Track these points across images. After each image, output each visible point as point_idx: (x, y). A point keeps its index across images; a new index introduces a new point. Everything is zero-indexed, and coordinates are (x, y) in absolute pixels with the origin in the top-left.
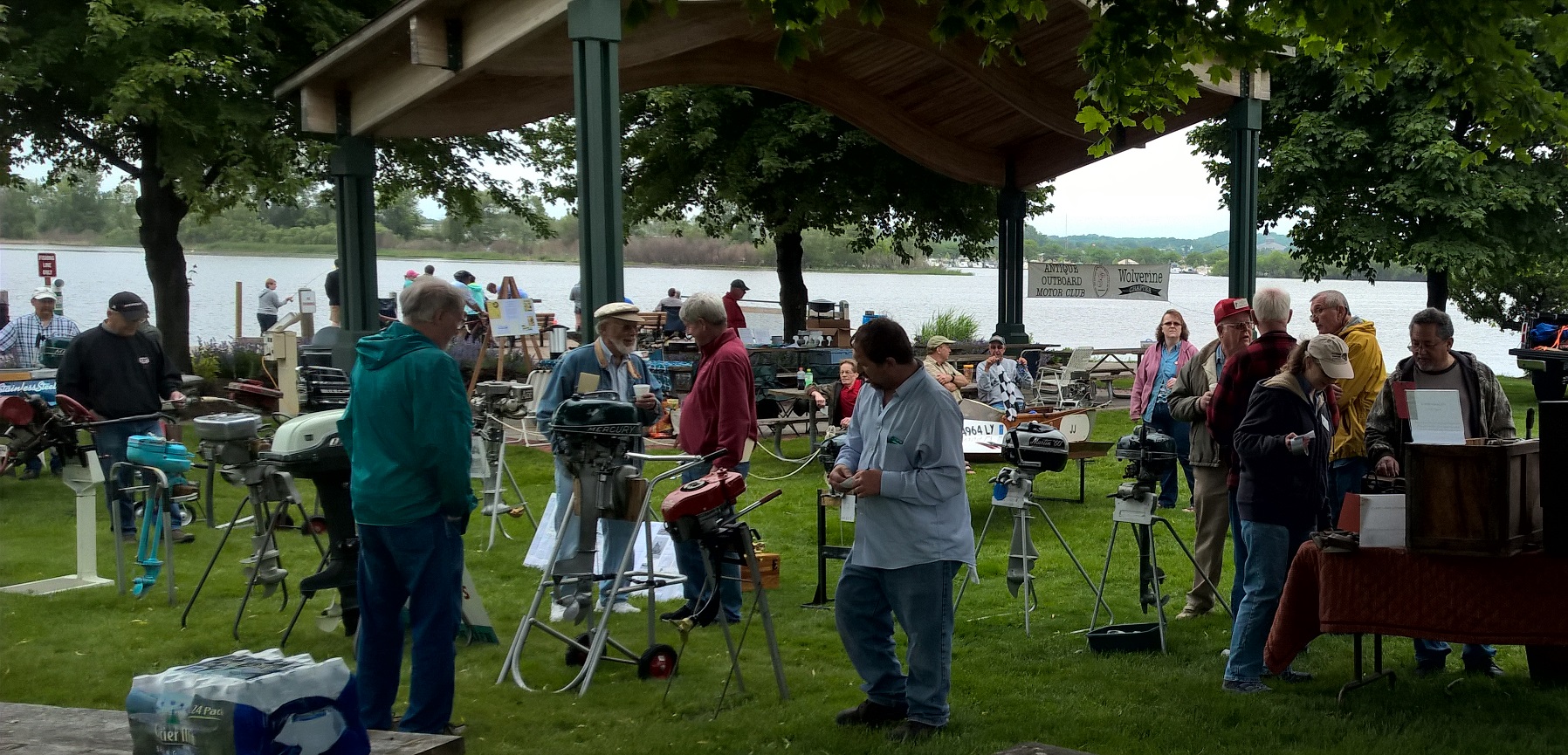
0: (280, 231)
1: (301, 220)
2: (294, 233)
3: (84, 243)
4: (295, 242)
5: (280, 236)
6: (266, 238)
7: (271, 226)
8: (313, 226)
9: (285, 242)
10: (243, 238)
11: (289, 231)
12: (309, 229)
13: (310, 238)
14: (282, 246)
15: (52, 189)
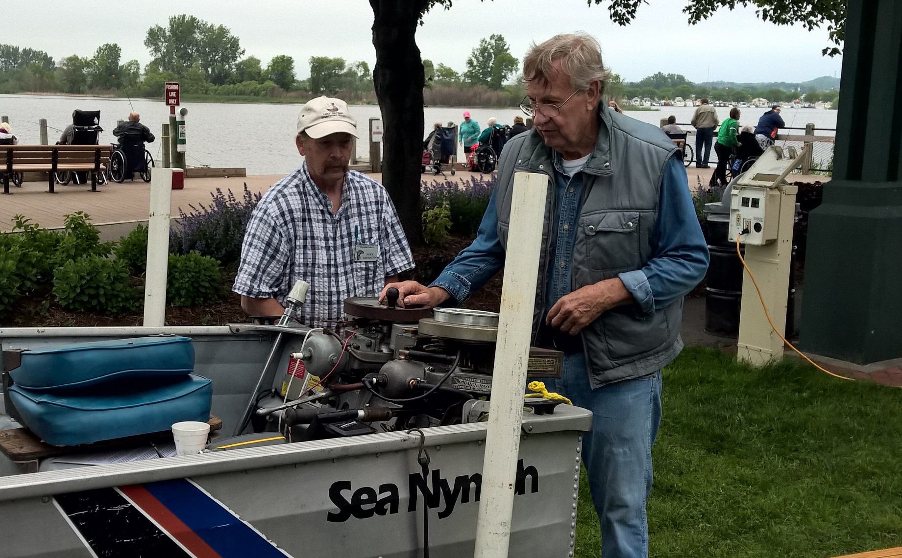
0: (216, 87)
1: (229, 80)
2: (224, 88)
3: (112, 96)
4: (225, 94)
5: (216, 90)
6: (209, 92)
7: (211, 84)
8: (235, 84)
9: (219, 94)
10: (196, 92)
11: (221, 88)
12: (232, 86)
13: (232, 92)
14: (217, 97)
15: (95, 63)
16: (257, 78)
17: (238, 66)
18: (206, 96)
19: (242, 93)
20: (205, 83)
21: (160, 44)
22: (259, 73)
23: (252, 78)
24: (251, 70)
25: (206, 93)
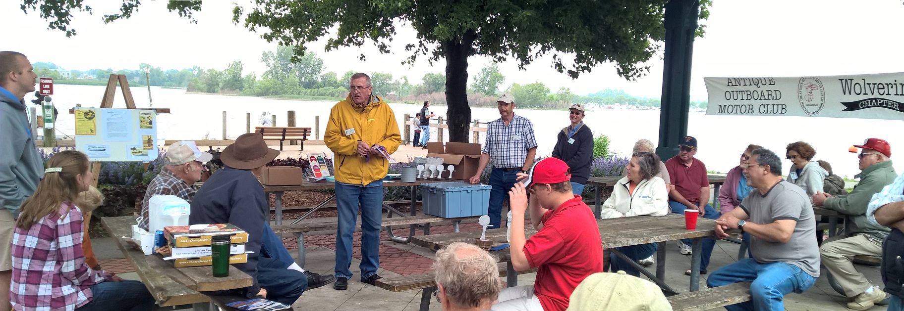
1: (315, 86)
4: (311, 95)
5: (306, 92)
7: (303, 88)
8: (319, 88)
9: (307, 95)
10: (292, 93)
11: (309, 91)
12: (317, 89)
13: (316, 93)
14: (306, 96)
15: (225, 73)
16: (334, 85)
17: (322, 77)
18: (299, 96)
19: (323, 94)
20: (298, 88)
21: (269, 61)
22: (336, 82)
23: (331, 85)
24: (330, 79)
25: (299, 94)
